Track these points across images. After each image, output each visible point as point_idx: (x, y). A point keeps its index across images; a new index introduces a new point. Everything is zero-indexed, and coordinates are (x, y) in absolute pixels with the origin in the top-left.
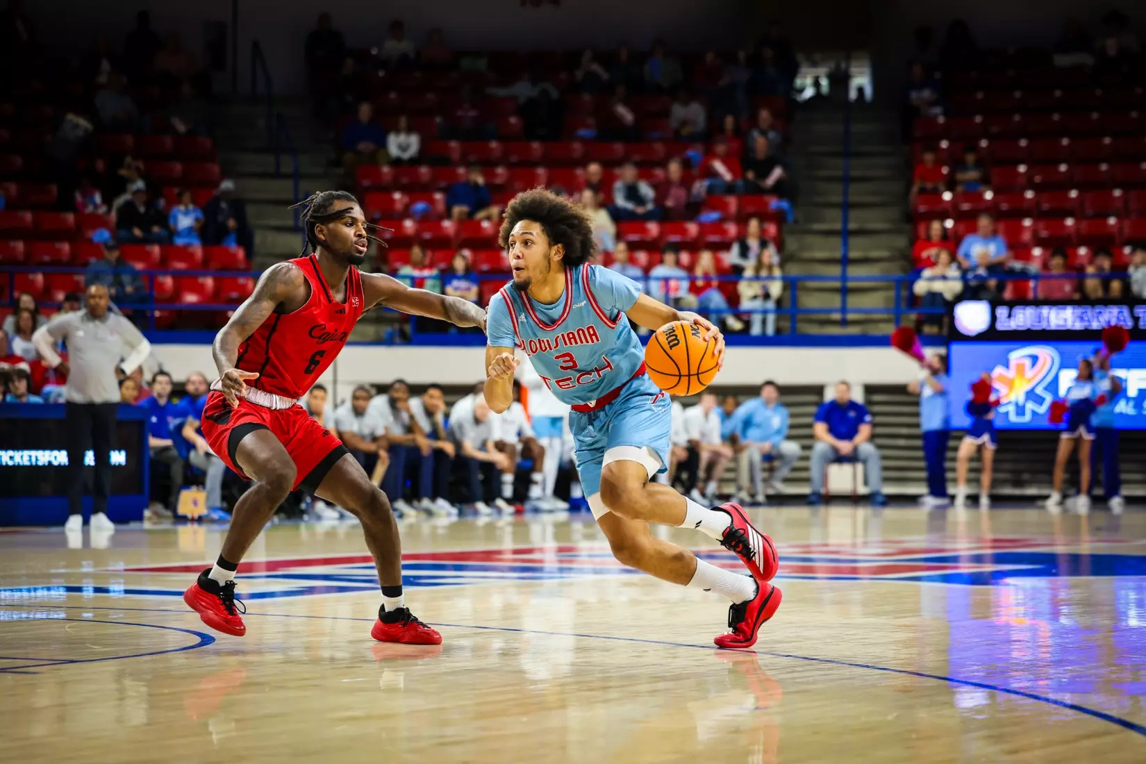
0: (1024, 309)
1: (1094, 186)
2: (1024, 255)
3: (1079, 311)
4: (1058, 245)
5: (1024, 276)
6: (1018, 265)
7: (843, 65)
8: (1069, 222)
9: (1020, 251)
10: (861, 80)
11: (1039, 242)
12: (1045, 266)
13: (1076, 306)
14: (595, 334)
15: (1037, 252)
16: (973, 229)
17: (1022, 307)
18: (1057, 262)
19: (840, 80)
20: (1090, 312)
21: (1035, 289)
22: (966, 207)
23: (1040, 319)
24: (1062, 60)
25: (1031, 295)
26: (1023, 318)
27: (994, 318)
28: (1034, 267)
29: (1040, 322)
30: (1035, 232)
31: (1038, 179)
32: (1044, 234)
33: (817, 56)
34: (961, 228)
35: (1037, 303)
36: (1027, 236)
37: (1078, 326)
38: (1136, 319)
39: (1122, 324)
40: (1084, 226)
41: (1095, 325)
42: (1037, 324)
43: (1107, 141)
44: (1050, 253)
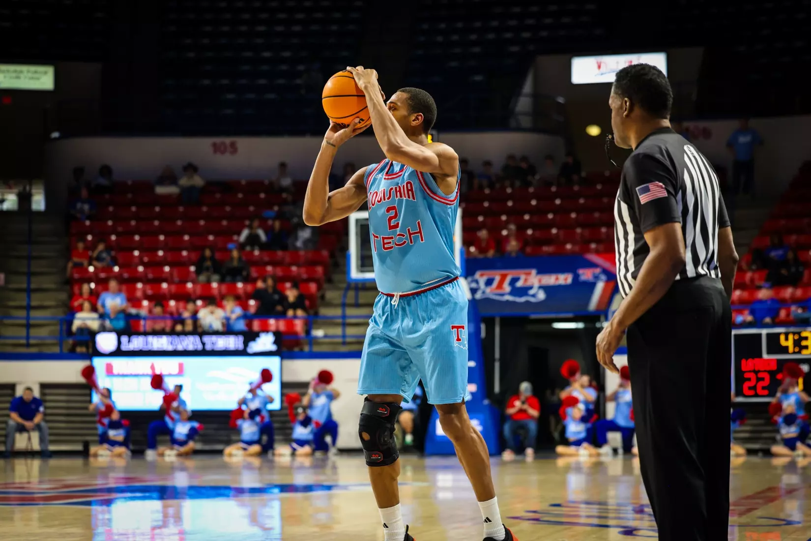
1: (179, 264)
2: (136, 303)
3: (170, 338)
5: (138, 317)
6: (133, 311)
7: (28, 188)
8: (165, 285)
9: (134, 301)
10: (39, 202)
11: (147, 297)
12: (150, 311)
15: (145, 303)
16: (106, 289)
17: (136, 336)
18: (158, 310)
19: (25, 199)
20: (176, 339)
21: (145, 326)
22: (103, 275)
23: (147, 343)
24: (160, 190)
25: (142, 329)
26: (137, 343)
27: (119, 343)
28: (143, 312)
29: (147, 345)
30: (144, 292)
31: (146, 259)
32: (149, 292)
33: (11, 182)
34: (100, 288)
35: (146, 334)
36: (139, 294)
37: (170, 348)
38: (204, 344)
39: (196, 347)
40: (173, 288)
41: (180, 348)
42: (145, 347)
43: (186, 238)
44: (153, 304)
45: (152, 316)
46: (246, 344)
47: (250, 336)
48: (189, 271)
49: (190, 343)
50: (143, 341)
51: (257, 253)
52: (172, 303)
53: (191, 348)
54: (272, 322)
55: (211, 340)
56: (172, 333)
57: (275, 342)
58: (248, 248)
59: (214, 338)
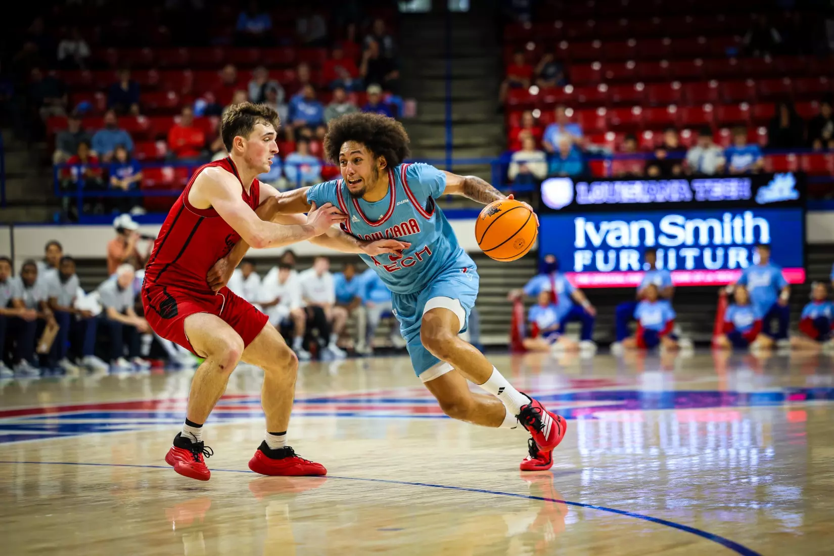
0: (600, 184)
1: (657, 80)
2: (599, 138)
3: (647, 185)
5: (600, 157)
6: (593, 148)
8: (637, 111)
9: (594, 134)
11: (611, 128)
12: (617, 147)
14: (416, 225)
15: (610, 137)
17: (599, 182)
18: (629, 145)
20: (655, 186)
21: (610, 168)
22: (549, 99)
23: (613, 193)
25: (606, 173)
26: (599, 193)
27: (575, 193)
28: (608, 150)
29: (613, 195)
30: (608, 119)
31: (610, 74)
32: (616, 120)
34: (547, 117)
35: (612, 179)
36: (601, 124)
37: (645, 198)
38: (694, 192)
39: (682, 197)
40: (649, 114)
41: (660, 198)
42: (611, 197)
43: (667, 42)
44: (622, 137)
45: (619, 155)
46: (754, 190)
47: (760, 179)
49: (674, 191)
50: (609, 190)
51: (768, 59)
52: (648, 136)
53: (675, 197)
54: (792, 158)
55: (704, 187)
56: (644, 177)
57: (796, 187)
58: (757, 53)
59: (708, 184)
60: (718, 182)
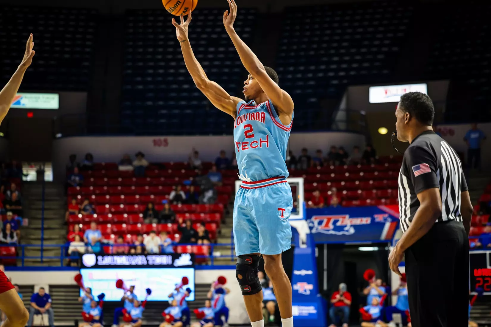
0: (108, 257)
1: (133, 213)
3: (127, 257)
4: (121, 234)
5: (108, 245)
6: (105, 241)
7: (42, 167)
8: (124, 226)
9: (106, 235)
10: (49, 176)
11: (113, 233)
12: (116, 241)
13: (126, 256)
15: (113, 236)
16: (89, 228)
17: (107, 256)
18: (120, 240)
19: (40, 173)
20: (131, 258)
21: (112, 250)
22: (87, 220)
23: (113, 260)
24: (122, 168)
26: (108, 260)
27: (97, 260)
28: (111, 242)
29: (113, 261)
30: (112, 229)
31: (113, 210)
32: (115, 230)
33: (33, 164)
34: (85, 227)
36: (109, 231)
37: (127, 263)
38: (148, 261)
39: (143, 263)
40: (130, 227)
41: (133, 263)
42: (113, 262)
43: (137, 197)
44: (117, 237)
45: (116, 244)
46: (173, 261)
47: (176, 256)
48: (139, 217)
49: (140, 260)
50: (112, 259)
52: (129, 236)
53: (140, 263)
54: (189, 247)
55: (152, 259)
56: (129, 254)
57: (191, 260)
58: (175, 203)
59: (154, 257)
60: (158, 257)
